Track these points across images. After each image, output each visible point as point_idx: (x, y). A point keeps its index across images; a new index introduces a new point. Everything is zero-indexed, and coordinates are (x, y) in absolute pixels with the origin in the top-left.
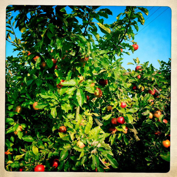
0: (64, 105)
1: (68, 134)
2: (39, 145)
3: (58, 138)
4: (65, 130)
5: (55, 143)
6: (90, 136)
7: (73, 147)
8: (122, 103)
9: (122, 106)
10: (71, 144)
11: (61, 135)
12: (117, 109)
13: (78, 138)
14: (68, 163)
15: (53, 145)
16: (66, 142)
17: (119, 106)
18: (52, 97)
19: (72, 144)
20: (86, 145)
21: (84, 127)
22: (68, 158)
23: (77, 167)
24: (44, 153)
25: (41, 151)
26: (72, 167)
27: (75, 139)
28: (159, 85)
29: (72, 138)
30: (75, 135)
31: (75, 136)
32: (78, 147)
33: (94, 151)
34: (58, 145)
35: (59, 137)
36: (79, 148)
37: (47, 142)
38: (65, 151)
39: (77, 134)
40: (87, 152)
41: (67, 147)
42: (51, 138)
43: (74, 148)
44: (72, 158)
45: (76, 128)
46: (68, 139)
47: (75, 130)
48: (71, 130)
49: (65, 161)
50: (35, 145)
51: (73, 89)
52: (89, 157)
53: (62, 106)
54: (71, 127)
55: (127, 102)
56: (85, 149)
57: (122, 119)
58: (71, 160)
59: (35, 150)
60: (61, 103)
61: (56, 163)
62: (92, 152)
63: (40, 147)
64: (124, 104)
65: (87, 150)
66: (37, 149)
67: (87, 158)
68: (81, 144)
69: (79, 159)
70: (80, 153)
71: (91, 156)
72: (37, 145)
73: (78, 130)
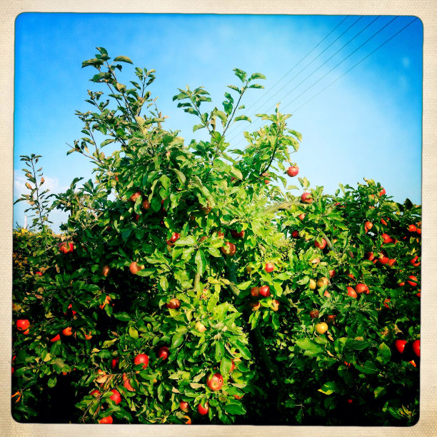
0: (178, 272)
1: (183, 311)
2: (139, 326)
3: (168, 316)
4: (178, 304)
5: (162, 323)
6: (215, 315)
7: (189, 330)
8: (267, 265)
9: (266, 269)
10: (186, 326)
11: (173, 313)
12: (260, 273)
13: (198, 318)
14: (182, 352)
15: (160, 327)
16: (180, 323)
17: (263, 269)
18: (161, 262)
19: (189, 327)
20: (208, 328)
21: (206, 301)
22: (182, 346)
23: (196, 358)
24: (147, 337)
25: (141, 335)
26: (188, 357)
27: (193, 319)
28: (334, 231)
29: (189, 317)
30: (193, 313)
31: (193, 315)
32: (197, 330)
33: (218, 336)
34: (167, 326)
35: (169, 314)
36: (199, 332)
37: (150, 323)
38: (180, 336)
39: (196, 312)
40: (209, 338)
41: (181, 330)
42: (156, 316)
43: (192, 332)
44: (188, 345)
45: (195, 303)
46: (183, 319)
47: (192, 306)
48: (186, 305)
49: (178, 349)
50: (133, 326)
51: (191, 250)
52: (212, 345)
53: (175, 275)
54: (187, 301)
55: (277, 263)
56: (206, 334)
57: (266, 290)
58: (188, 348)
59: (133, 333)
60: (173, 270)
61: (165, 353)
62: (215, 337)
63: (141, 329)
64: (270, 266)
65: (209, 335)
66: (136, 332)
67: (209, 346)
68: (201, 326)
69: (197, 347)
70: (200, 338)
71: (214, 343)
72: (137, 327)
73: (197, 307)
